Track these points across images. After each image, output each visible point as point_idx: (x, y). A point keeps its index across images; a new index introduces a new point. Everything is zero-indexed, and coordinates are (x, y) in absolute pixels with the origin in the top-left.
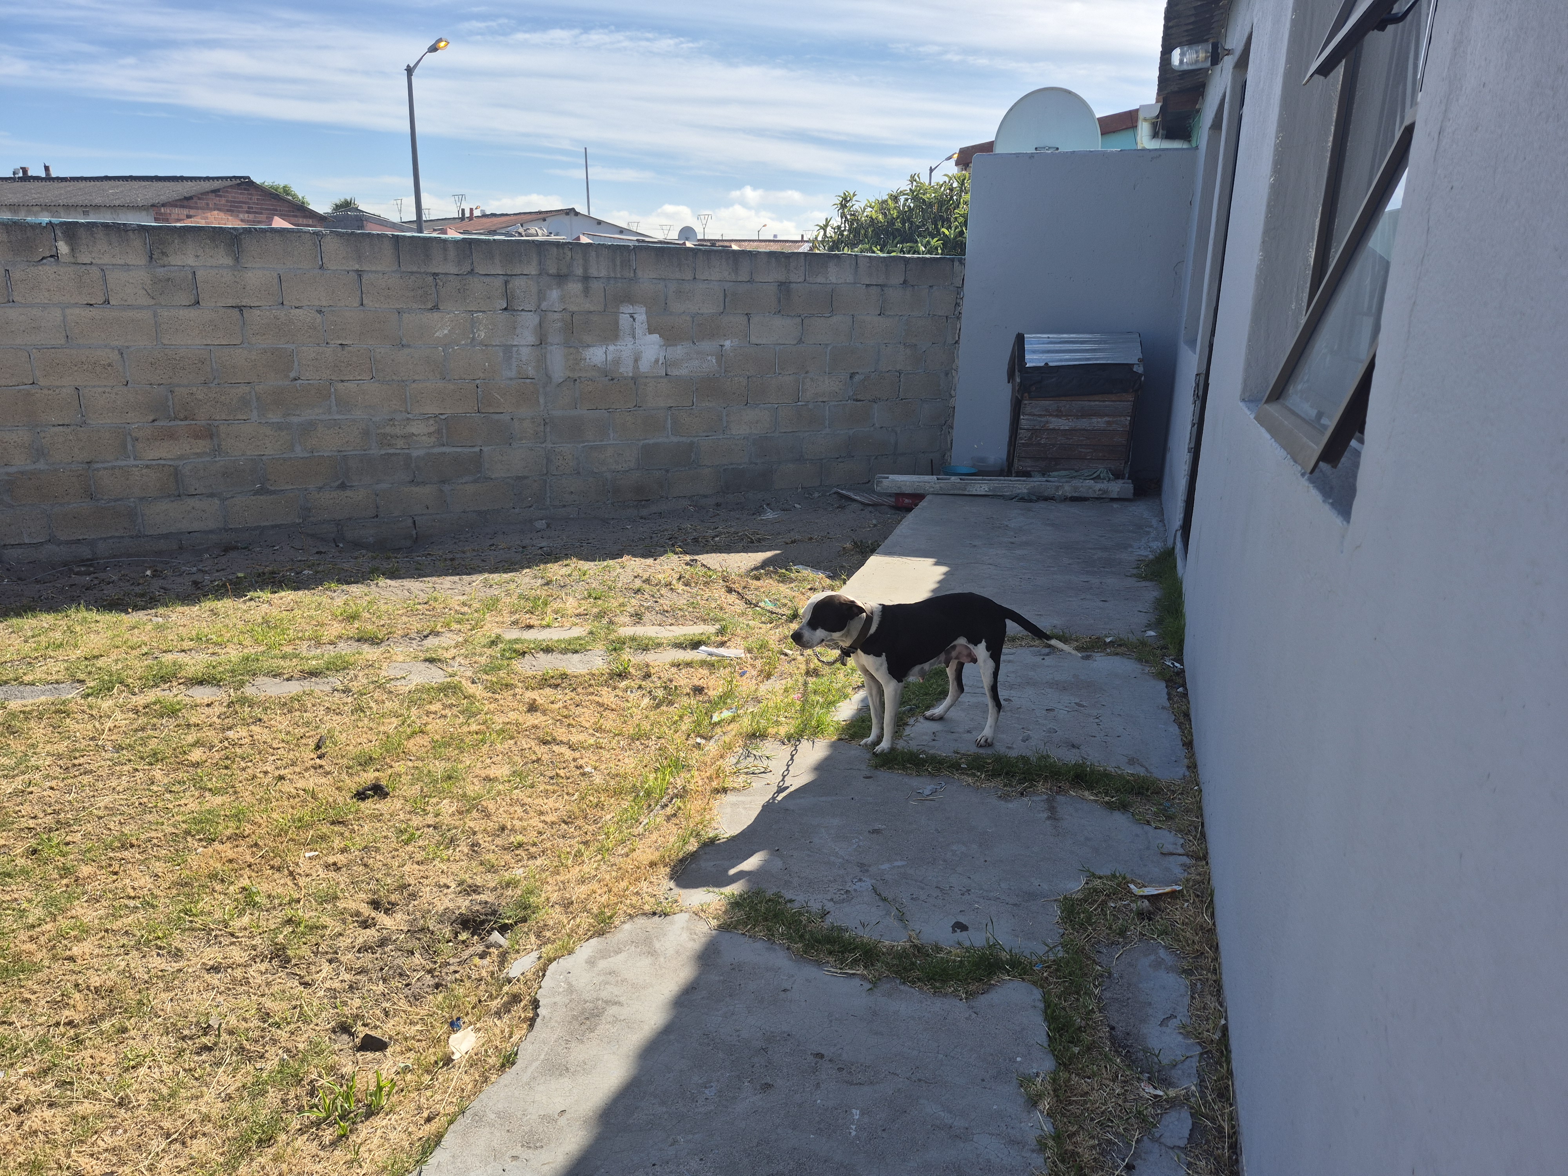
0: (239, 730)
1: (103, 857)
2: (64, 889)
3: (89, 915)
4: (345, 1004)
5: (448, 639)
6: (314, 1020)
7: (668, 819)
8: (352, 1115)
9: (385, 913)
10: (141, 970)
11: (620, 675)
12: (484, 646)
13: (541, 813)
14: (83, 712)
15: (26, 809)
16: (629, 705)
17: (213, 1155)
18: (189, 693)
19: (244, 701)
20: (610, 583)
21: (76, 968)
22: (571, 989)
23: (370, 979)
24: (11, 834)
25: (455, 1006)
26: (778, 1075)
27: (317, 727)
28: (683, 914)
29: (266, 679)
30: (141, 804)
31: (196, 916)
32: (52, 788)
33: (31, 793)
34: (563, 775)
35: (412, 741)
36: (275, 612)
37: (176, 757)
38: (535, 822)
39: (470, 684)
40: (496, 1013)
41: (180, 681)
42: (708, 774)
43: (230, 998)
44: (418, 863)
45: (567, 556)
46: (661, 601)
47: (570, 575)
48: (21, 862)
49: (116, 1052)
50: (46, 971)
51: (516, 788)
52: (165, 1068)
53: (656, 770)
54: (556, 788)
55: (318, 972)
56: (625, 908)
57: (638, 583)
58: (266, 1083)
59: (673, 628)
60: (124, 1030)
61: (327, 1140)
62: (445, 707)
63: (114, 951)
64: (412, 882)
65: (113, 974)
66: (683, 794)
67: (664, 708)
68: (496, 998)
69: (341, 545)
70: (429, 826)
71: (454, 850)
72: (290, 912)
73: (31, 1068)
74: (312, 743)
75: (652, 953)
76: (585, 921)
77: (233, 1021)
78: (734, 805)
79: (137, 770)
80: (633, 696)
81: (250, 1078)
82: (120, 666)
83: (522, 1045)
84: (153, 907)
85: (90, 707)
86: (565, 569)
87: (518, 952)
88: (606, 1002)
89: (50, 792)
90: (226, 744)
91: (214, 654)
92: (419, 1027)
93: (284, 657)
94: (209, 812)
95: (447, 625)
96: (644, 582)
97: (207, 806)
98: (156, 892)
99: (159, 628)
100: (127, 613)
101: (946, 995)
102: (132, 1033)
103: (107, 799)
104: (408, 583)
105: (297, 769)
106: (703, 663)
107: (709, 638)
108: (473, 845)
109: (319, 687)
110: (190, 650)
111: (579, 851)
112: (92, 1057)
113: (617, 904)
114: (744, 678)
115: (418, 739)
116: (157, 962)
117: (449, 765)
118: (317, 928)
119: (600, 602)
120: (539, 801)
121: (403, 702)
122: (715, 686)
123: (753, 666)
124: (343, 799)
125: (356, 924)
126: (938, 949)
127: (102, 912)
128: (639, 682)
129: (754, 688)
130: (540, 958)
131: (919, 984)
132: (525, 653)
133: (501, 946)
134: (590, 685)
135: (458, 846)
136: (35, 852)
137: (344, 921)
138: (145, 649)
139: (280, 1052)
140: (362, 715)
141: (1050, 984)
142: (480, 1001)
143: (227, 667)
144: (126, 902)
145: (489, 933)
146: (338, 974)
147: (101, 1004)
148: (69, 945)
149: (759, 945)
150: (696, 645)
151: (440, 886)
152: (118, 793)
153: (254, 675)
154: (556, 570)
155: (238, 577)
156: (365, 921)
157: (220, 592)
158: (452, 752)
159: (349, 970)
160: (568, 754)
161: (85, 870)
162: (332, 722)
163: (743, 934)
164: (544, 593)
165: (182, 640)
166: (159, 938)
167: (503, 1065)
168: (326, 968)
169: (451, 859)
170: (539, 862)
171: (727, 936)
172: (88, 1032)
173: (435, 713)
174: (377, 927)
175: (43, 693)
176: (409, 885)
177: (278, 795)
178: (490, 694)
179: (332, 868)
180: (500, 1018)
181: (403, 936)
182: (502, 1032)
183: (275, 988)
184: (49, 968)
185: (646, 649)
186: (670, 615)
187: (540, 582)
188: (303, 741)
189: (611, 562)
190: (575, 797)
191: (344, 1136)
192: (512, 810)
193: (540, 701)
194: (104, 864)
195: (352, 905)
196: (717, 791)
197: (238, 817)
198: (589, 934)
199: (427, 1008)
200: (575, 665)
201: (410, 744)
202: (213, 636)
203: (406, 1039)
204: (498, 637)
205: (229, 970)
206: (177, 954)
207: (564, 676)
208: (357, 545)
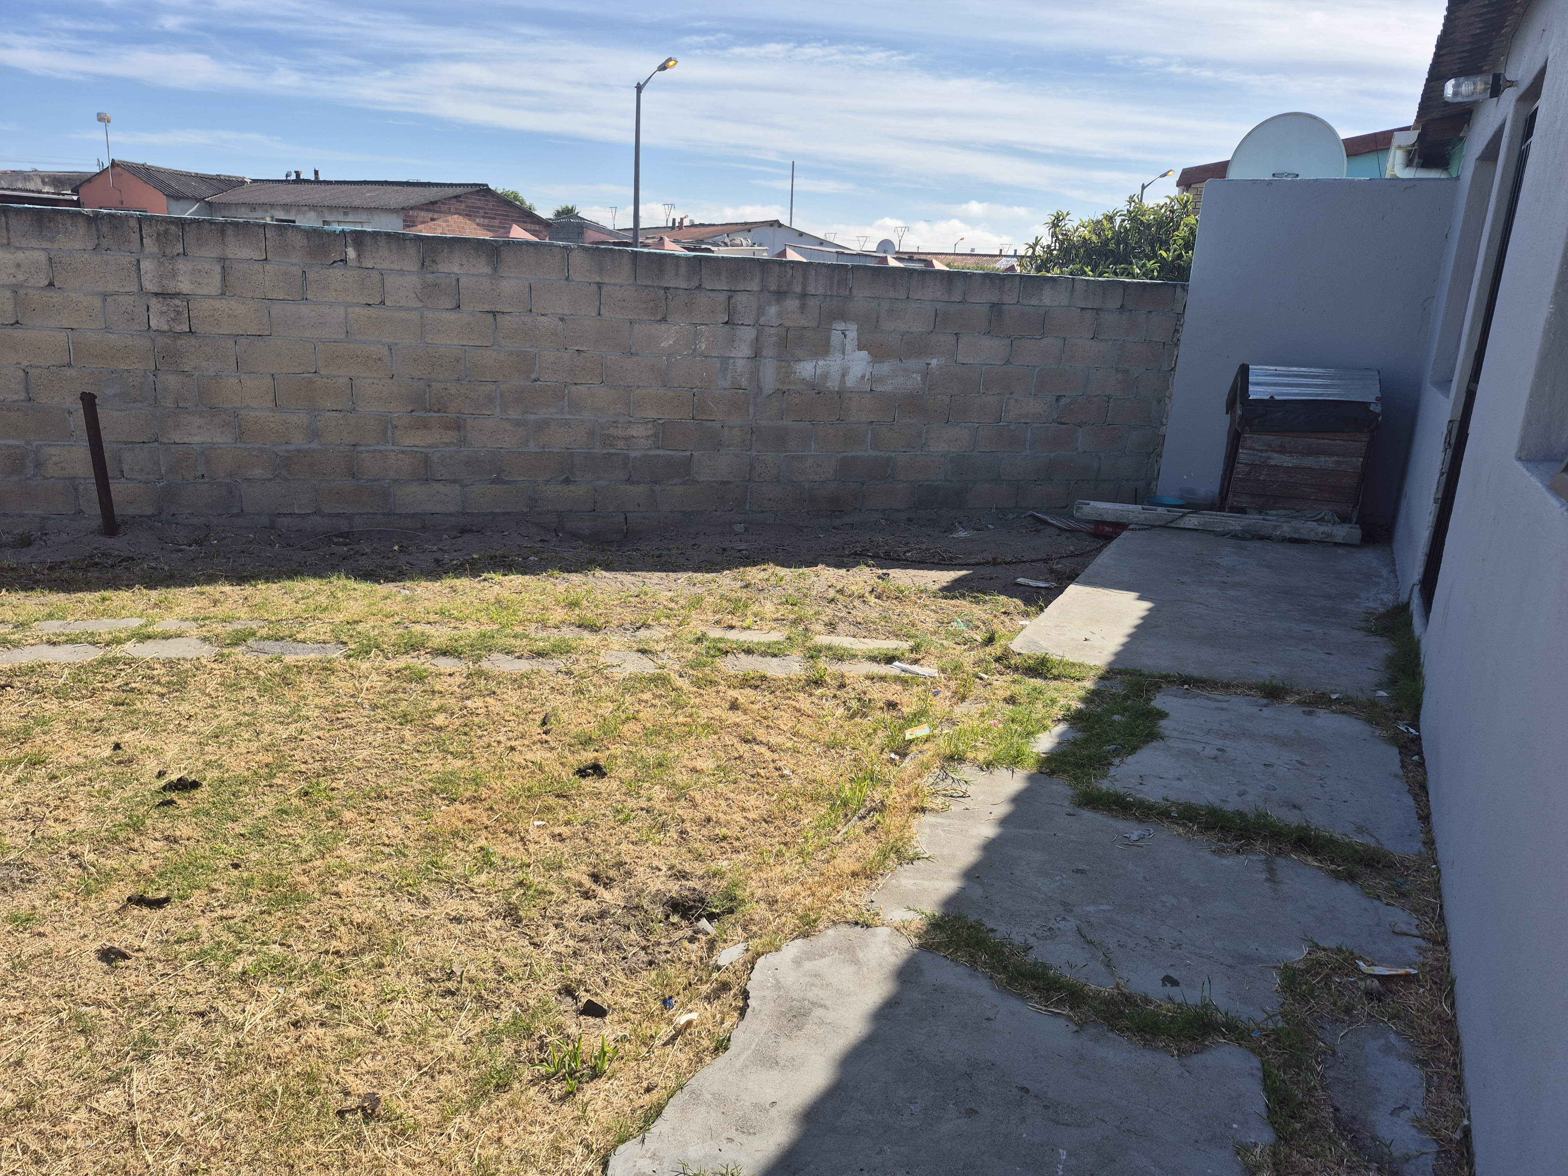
0: (476, 700)
1: (362, 806)
2: (330, 830)
3: (353, 856)
4: (570, 968)
5: (658, 633)
6: (543, 979)
7: (867, 831)
8: (578, 1074)
9: (604, 887)
10: (394, 912)
11: (816, 683)
12: (691, 642)
13: (744, 810)
14: (346, 671)
15: (298, 754)
16: (825, 713)
17: (457, 1092)
18: (435, 662)
19: (480, 674)
20: (805, 591)
21: (341, 904)
22: (778, 986)
23: (592, 948)
24: (286, 775)
25: (667, 985)
26: (982, 1103)
27: (543, 705)
28: (884, 928)
29: (499, 654)
30: (393, 760)
31: (442, 869)
32: (319, 738)
33: (303, 740)
34: (763, 774)
35: (626, 726)
36: (506, 593)
37: (423, 720)
38: (738, 817)
39: (677, 677)
40: (706, 997)
41: (428, 651)
42: (906, 791)
43: (470, 949)
44: (632, 843)
45: (764, 561)
46: (854, 612)
47: (768, 580)
48: (295, 801)
49: (375, 985)
50: (317, 902)
51: (720, 782)
52: (415, 1005)
53: (852, 780)
54: (757, 787)
55: (546, 935)
56: (829, 914)
57: (832, 593)
58: (501, 1032)
59: (865, 640)
60: (381, 966)
61: (556, 1093)
62: (655, 697)
63: (372, 892)
64: (628, 861)
65: (371, 913)
66: (881, 808)
67: (858, 720)
68: (706, 983)
69: (561, 535)
70: (642, 809)
71: (665, 834)
72: (520, 875)
73: (306, 989)
74: (539, 718)
75: (856, 962)
76: (790, 921)
77: (473, 971)
78: (933, 826)
79: (390, 729)
80: (829, 704)
81: (487, 1025)
82: (376, 632)
83: (734, 1033)
84: (405, 856)
85: (351, 667)
86: (762, 573)
87: (725, 941)
88: (813, 1003)
89: (317, 741)
90: (465, 712)
91: (455, 628)
92: (634, 1000)
93: (515, 637)
94: (452, 774)
95: (657, 619)
96: (838, 592)
97: (449, 768)
98: (407, 842)
99: (407, 599)
100: (380, 584)
101: (1156, 1049)
102: (388, 969)
103: (365, 753)
104: (622, 576)
105: (526, 742)
106: (897, 679)
107: (903, 654)
108: (681, 832)
109: (546, 667)
110: (435, 623)
111: (780, 851)
112: (355, 986)
113: (821, 908)
114: (938, 697)
115: (631, 724)
116: (408, 907)
117: (660, 753)
118: (545, 893)
119: (796, 609)
120: (742, 797)
121: (618, 687)
122: (909, 704)
123: (946, 686)
124: (567, 775)
125: (578, 894)
126: (1147, 1001)
127: (362, 855)
128: (833, 691)
129: (948, 710)
130: (747, 950)
131: (1128, 1033)
132: (727, 652)
133: (709, 934)
134: (788, 690)
135: (669, 831)
136: (306, 794)
137: (568, 890)
138: (397, 619)
139: (513, 1005)
140: (582, 697)
141: (1267, 1053)
142: (690, 984)
143: (467, 641)
144: (382, 848)
145: (698, 919)
146: (563, 939)
147: (363, 939)
148: (336, 882)
149: (960, 970)
150: (890, 660)
151: (652, 868)
152: (374, 747)
153: (490, 650)
154: (755, 574)
155: (473, 558)
156: (587, 893)
157: (459, 570)
158: (662, 740)
159: (573, 936)
160: (768, 755)
161: (348, 815)
162: (556, 701)
163: (945, 957)
164: (744, 595)
165: (428, 613)
166: (410, 885)
167: (716, 1049)
168: (553, 933)
169: (663, 843)
170: (742, 856)
171: (929, 956)
172: (351, 962)
173: (646, 702)
174: (598, 899)
175: (312, 651)
176: (626, 863)
177: (510, 765)
178: (695, 689)
179: (557, 838)
180: (709, 1003)
181: (620, 911)
182: (714, 1017)
183: (509, 945)
184: (319, 900)
185: (841, 659)
186: (862, 627)
187: (739, 584)
188: (531, 716)
189: (804, 570)
190: (775, 798)
191: (571, 1093)
192: (717, 803)
193: (741, 700)
194: (363, 811)
195: (576, 876)
196: (915, 810)
197: (476, 781)
198: (795, 934)
199: (641, 982)
200: (773, 668)
201: (624, 729)
202: (455, 612)
203: (623, 1010)
204: (704, 634)
205: (469, 922)
206: (425, 902)
207: (763, 678)
208: (575, 536)
